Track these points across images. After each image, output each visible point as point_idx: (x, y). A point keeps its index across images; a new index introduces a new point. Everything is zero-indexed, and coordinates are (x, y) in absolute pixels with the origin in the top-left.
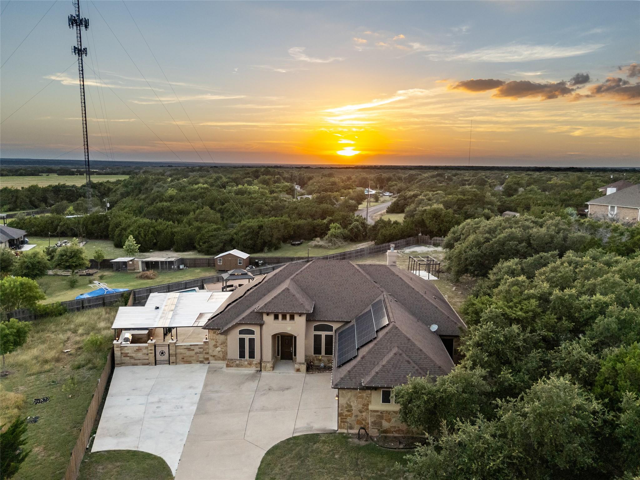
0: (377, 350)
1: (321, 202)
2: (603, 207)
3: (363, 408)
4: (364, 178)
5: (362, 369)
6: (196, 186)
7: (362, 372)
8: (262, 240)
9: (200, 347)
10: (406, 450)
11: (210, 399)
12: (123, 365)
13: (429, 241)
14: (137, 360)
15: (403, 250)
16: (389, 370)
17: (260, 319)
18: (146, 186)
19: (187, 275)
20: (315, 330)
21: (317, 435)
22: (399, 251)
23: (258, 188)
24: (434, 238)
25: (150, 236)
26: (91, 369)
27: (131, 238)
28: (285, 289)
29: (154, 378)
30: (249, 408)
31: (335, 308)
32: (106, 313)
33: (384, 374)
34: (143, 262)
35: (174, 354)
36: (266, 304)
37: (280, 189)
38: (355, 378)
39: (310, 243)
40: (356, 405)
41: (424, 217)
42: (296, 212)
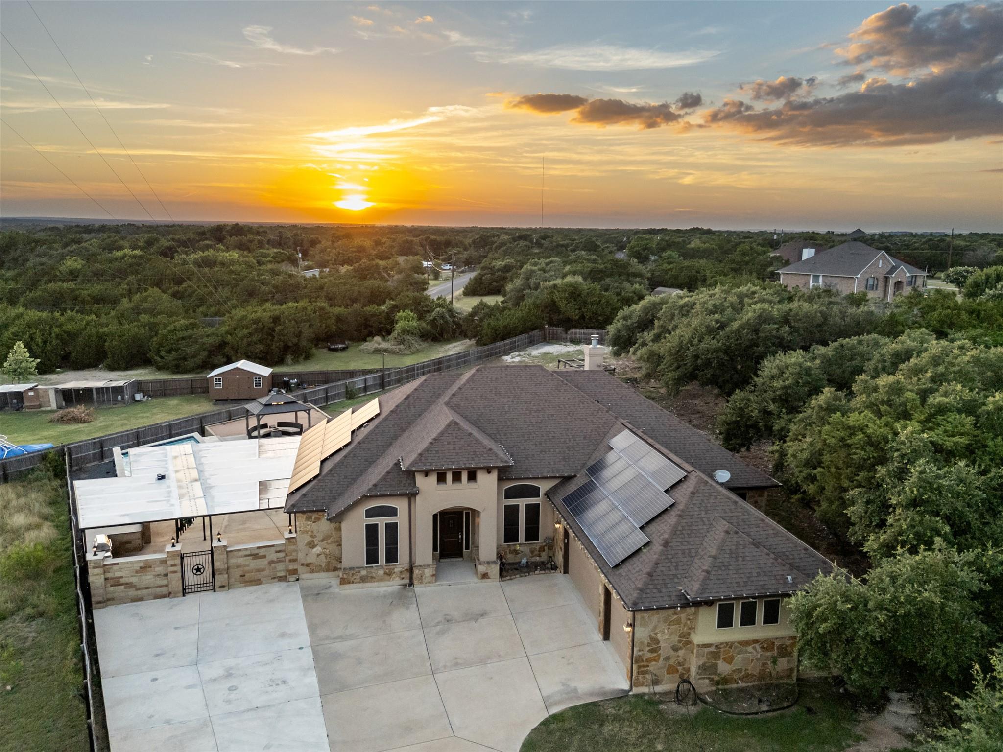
0: (686, 528)
1: (363, 278)
2: (801, 276)
3: (679, 642)
4: (407, 242)
5: (672, 568)
6: (119, 254)
7: (674, 572)
8: (281, 343)
9: (278, 549)
10: (775, 713)
11: (336, 657)
12: (108, 603)
13: (564, 336)
14: (143, 589)
15: (527, 352)
16: (726, 564)
17: (410, 484)
18: (13, 254)
19: (155, 411)
20: (506, 498)
21: (594, 704)
22: (522, 353)
23: (237, 255)
24: (571, 331)
25: (54, 343)
26: (31, 618)
27: (19, 346)
28: (451, 422)
29: (194, 625)
30: (428, 664)
31: (541, 453)
32: (19, 496)
33: (720, 572)
34: (57, 391)
35: (224, 570)
36: (421, 455)
37: (269, 259)
38: (666, 587)
39: (362, 347)
40: (666, 637)
41: (557, 296)
42: (324, 293)
